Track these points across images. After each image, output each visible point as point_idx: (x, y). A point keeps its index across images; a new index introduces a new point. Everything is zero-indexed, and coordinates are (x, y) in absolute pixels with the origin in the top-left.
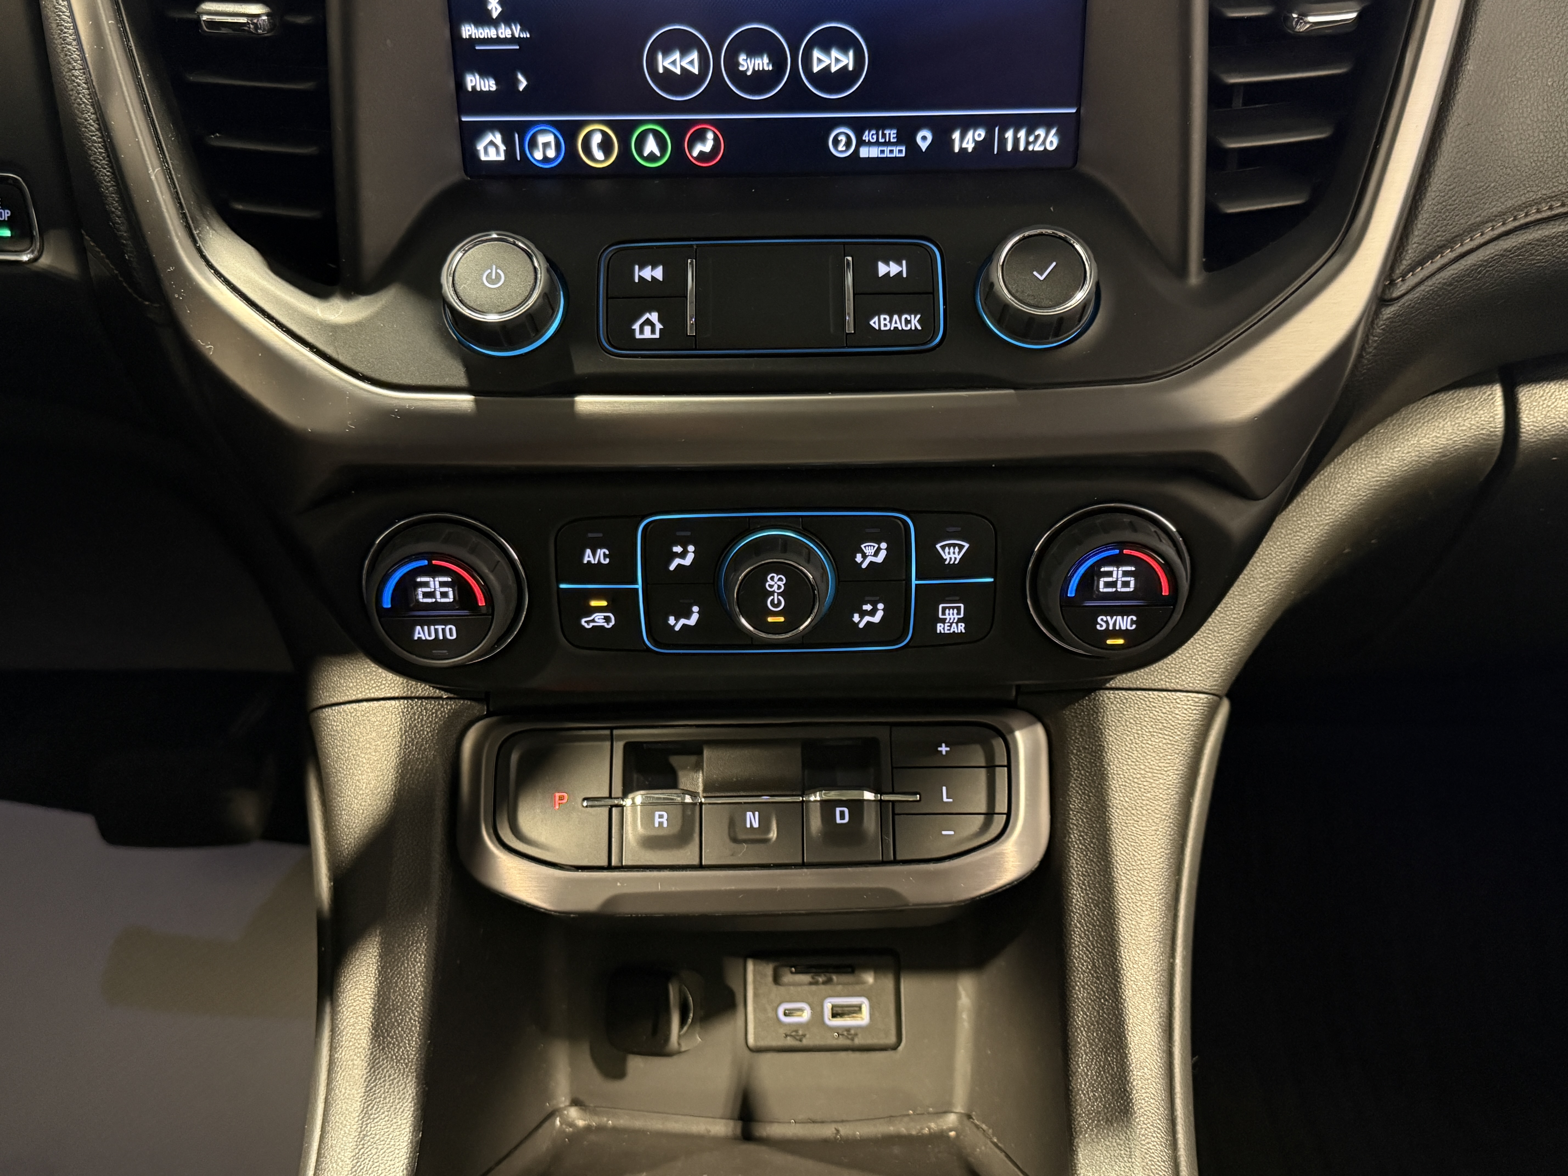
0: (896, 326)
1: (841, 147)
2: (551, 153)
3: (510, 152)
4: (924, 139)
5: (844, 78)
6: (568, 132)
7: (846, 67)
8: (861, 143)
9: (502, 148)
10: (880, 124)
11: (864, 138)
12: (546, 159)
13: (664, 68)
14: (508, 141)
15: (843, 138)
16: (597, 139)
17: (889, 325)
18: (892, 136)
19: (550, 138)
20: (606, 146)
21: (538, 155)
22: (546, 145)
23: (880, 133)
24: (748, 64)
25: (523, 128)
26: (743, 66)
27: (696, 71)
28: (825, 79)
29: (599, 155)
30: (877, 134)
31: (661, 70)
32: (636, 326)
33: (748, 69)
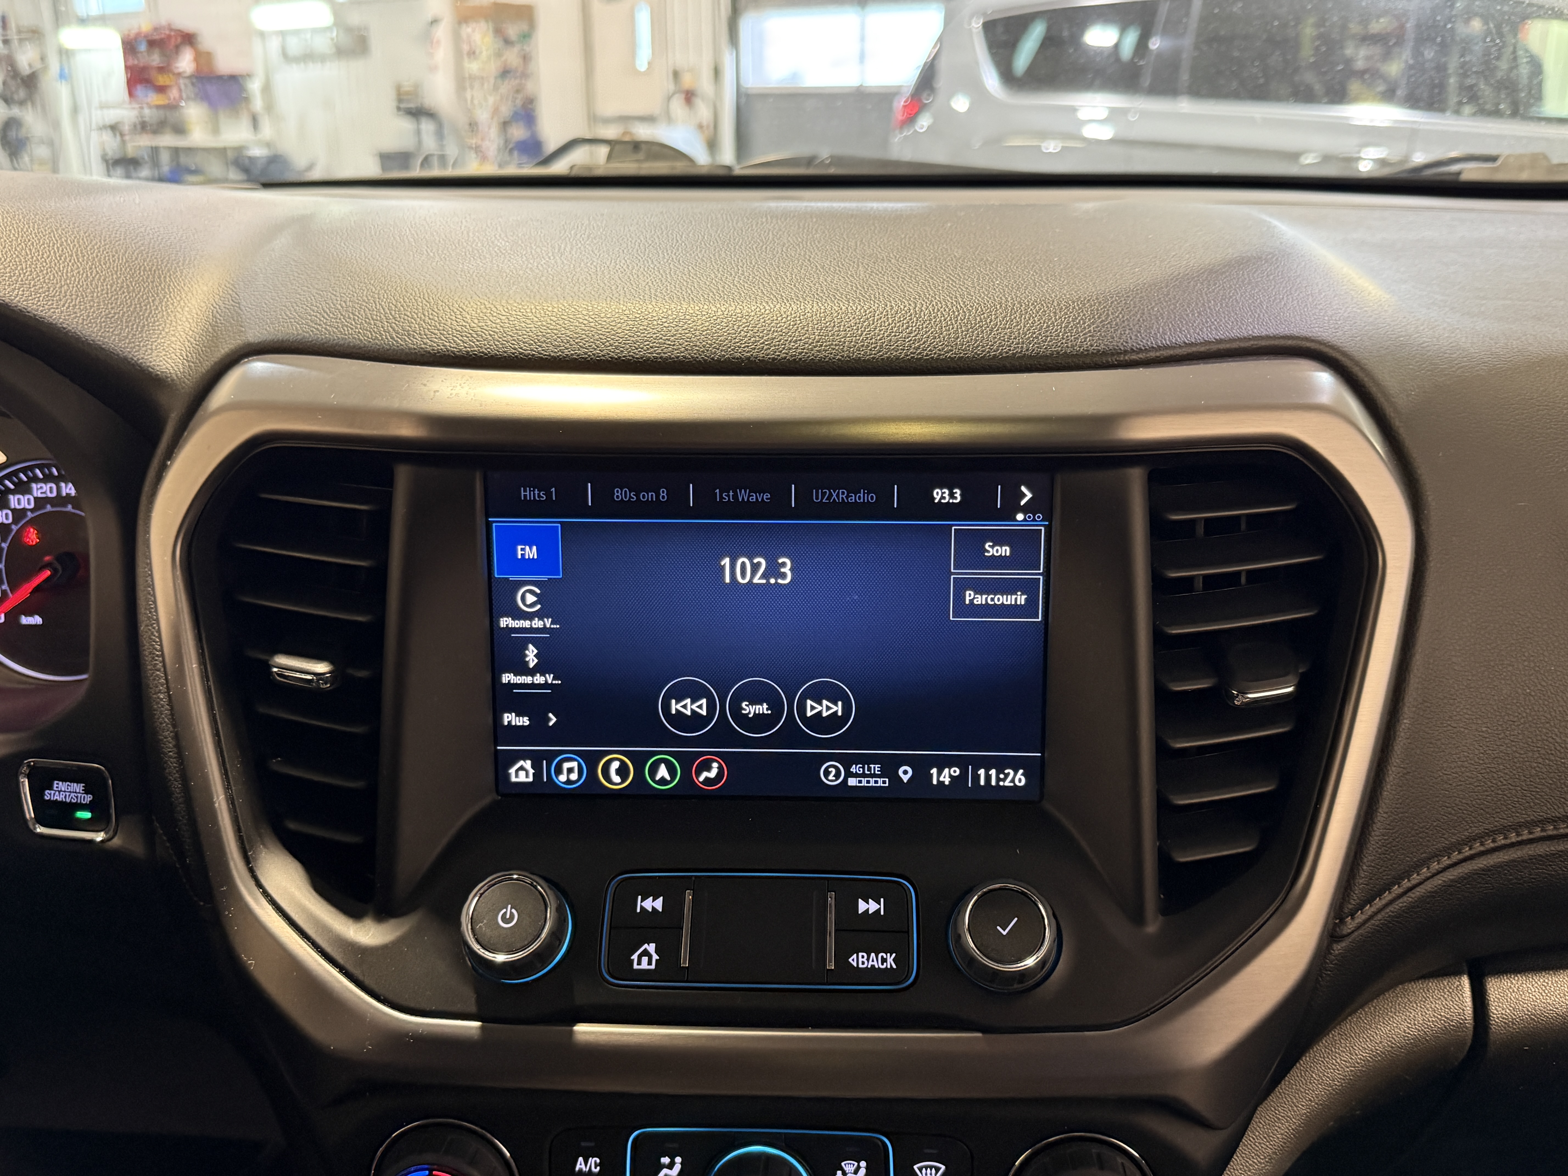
0: (873, 963)
1: (831, 777)
2: (574, 776)
3: (537, 775)
4: (905, 773)
5: (834, 721)
6: (591, 760)
7: (836, 712)
8: (849, 774)
9: (531, 771)
10: (866, 760)
11: (851, 770)
12: (569, 782)
13: (676, 709)
14: (536, 766)
15: (833, 771)
16: (615, 765)
17: (866, 962)
18: (877, 769)
19: (574, 764)
20: (622, 771)
21: (563, 778)
22: (570, 770)
23: (866, 766)
24: (750, 709)
25: (550, 756)
26: (745, 710)
27: (704, 712)
28: (817, 722)
29: (616, 779)
30: (863, 768)
31: (674, 712)
32: (635, 957)
33: (749, 713)
